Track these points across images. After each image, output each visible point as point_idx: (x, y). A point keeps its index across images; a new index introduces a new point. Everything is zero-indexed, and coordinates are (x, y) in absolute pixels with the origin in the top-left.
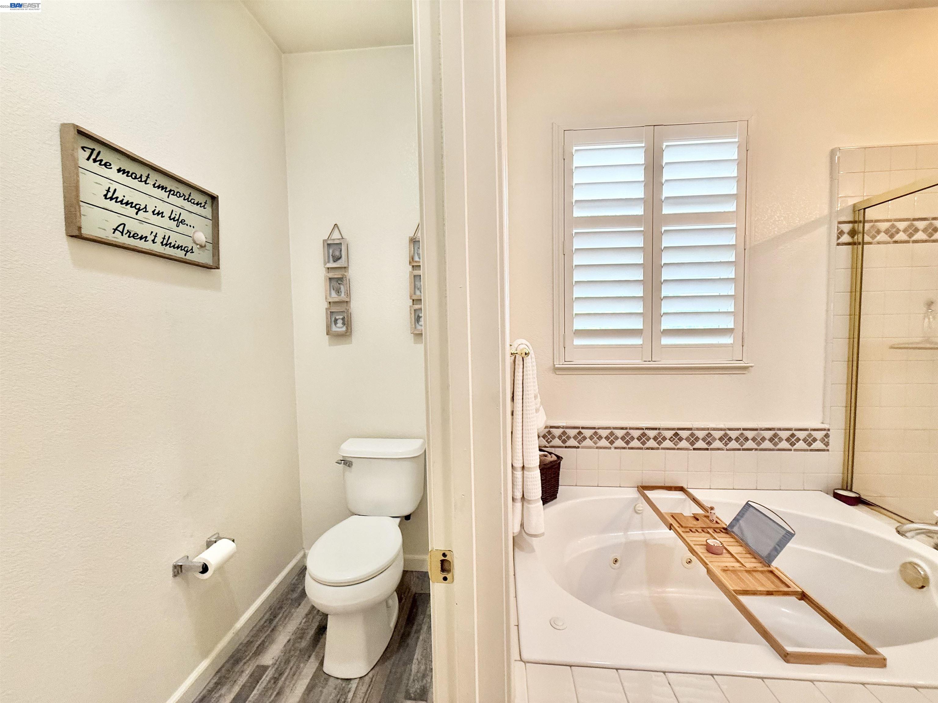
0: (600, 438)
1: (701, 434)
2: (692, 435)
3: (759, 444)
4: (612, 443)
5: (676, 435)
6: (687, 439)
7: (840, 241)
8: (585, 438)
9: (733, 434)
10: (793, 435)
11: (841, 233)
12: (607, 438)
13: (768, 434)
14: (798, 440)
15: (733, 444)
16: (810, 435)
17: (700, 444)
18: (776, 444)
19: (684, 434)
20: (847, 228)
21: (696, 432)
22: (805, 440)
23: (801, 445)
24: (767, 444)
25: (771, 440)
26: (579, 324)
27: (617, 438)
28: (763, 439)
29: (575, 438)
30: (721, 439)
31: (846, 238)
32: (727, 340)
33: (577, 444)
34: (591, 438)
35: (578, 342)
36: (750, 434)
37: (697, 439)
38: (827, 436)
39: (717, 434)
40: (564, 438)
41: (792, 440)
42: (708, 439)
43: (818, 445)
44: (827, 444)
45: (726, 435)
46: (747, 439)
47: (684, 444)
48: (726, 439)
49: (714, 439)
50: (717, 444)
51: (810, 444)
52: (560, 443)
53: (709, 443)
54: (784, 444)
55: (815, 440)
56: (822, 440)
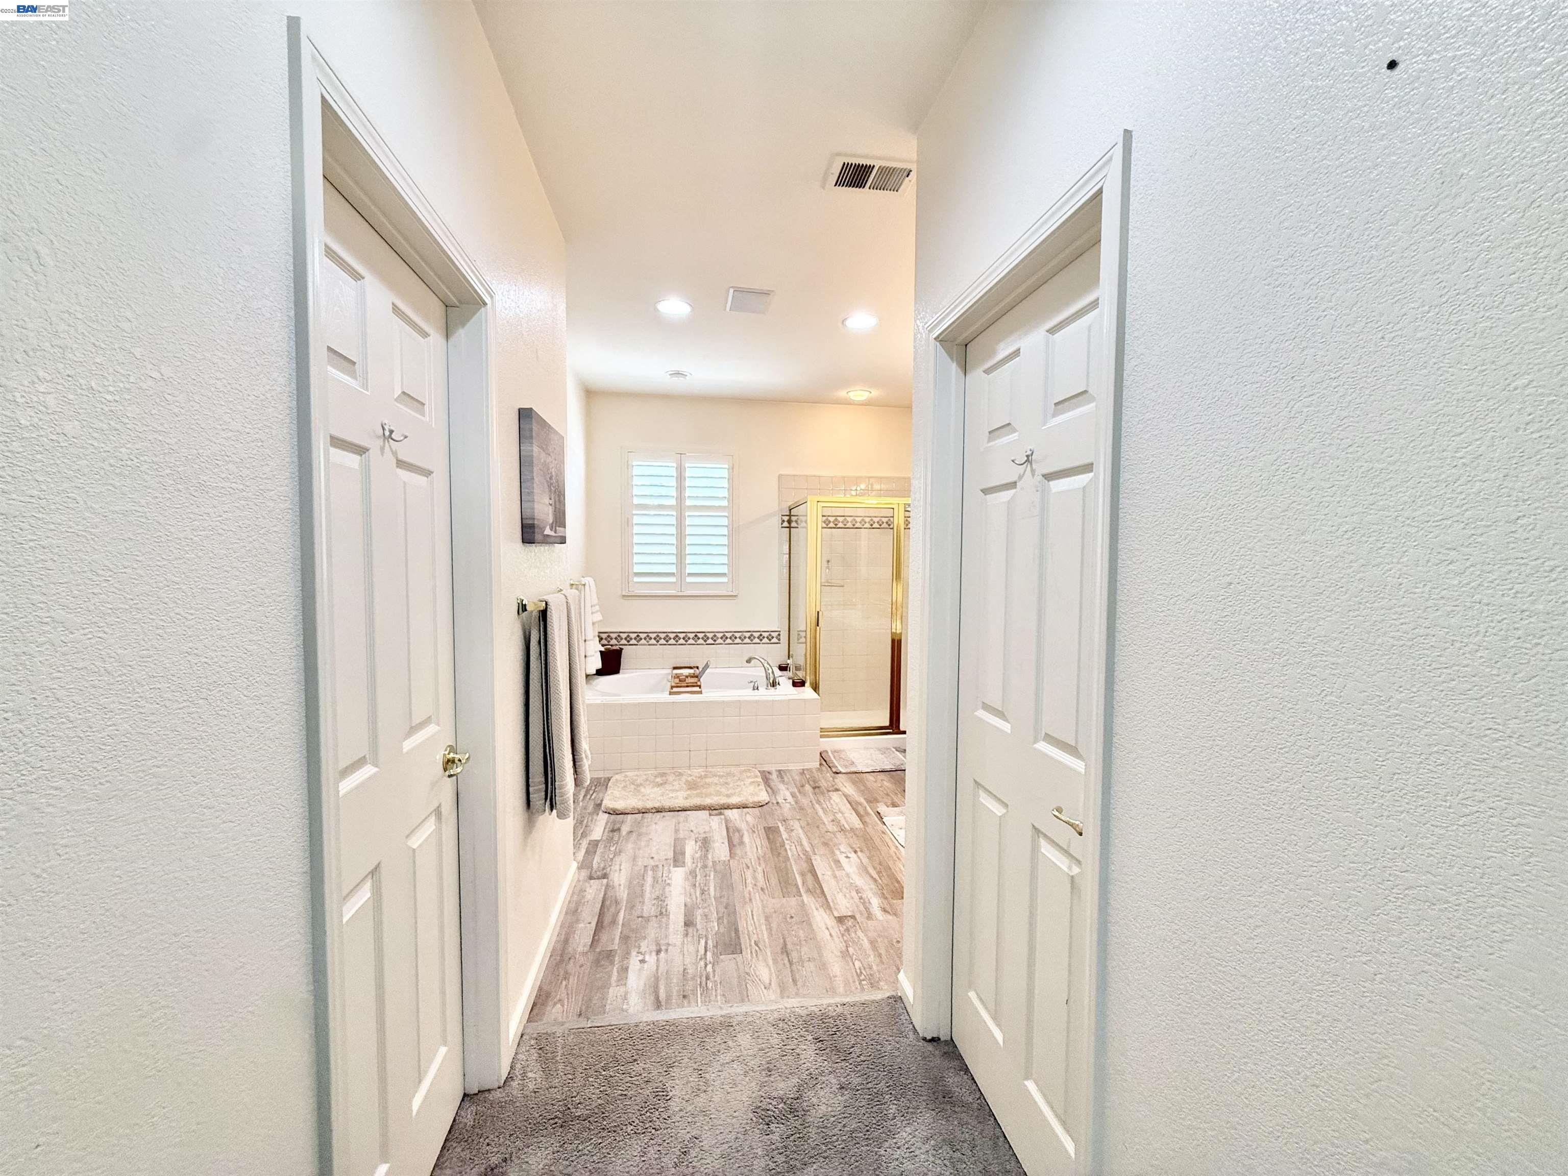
0: (651, 639)
1: (710, 635)
2: (705, 636)
3: (742, 640)
4: (658, 641)
5: (696, 636)
6: (703, 638)
7: (783, 525)
8: (641, 639)
9: (728, 635)
10: (761, 635)
11: (783, 521)
12: (655, 639)
13: (748, 635)
14: (764, 637)
15: (729, 641)
16: (770, 635)
17: (710, 641)
18: (752, 640)
19: (701, 635)
20: (786, 518)
21: (707, 634)
22: (767, 638)
23: (765, 640)
24: (747, 640)
25: (749, 638)
26: (637, 569)
27: (661, 638)
28: (745, 637)
29: (635, 639)
30: (722, 638)
31: (786, 524)
32: (724, 580)
33: (636, 643)
34: (645, 639)
35: (636, 579)
36: (738, 635)
37: (708, 638)
38: (779, 635)
39: (720, 635)
40: (628, 639)
41: (761, 637)
42: (714, 638)
43: (775, 640)
44: (779, 640)
45: (724, 635)
46: (736, 638)
47: (700, 641)
48: (724, 638)
49: (718, 638)
50: (720, 641)
51: (770, 640)
52: (626, 642)
53: (715, 641)
54: (757, 640)
55: (773, 637)
56: (777, 638)
